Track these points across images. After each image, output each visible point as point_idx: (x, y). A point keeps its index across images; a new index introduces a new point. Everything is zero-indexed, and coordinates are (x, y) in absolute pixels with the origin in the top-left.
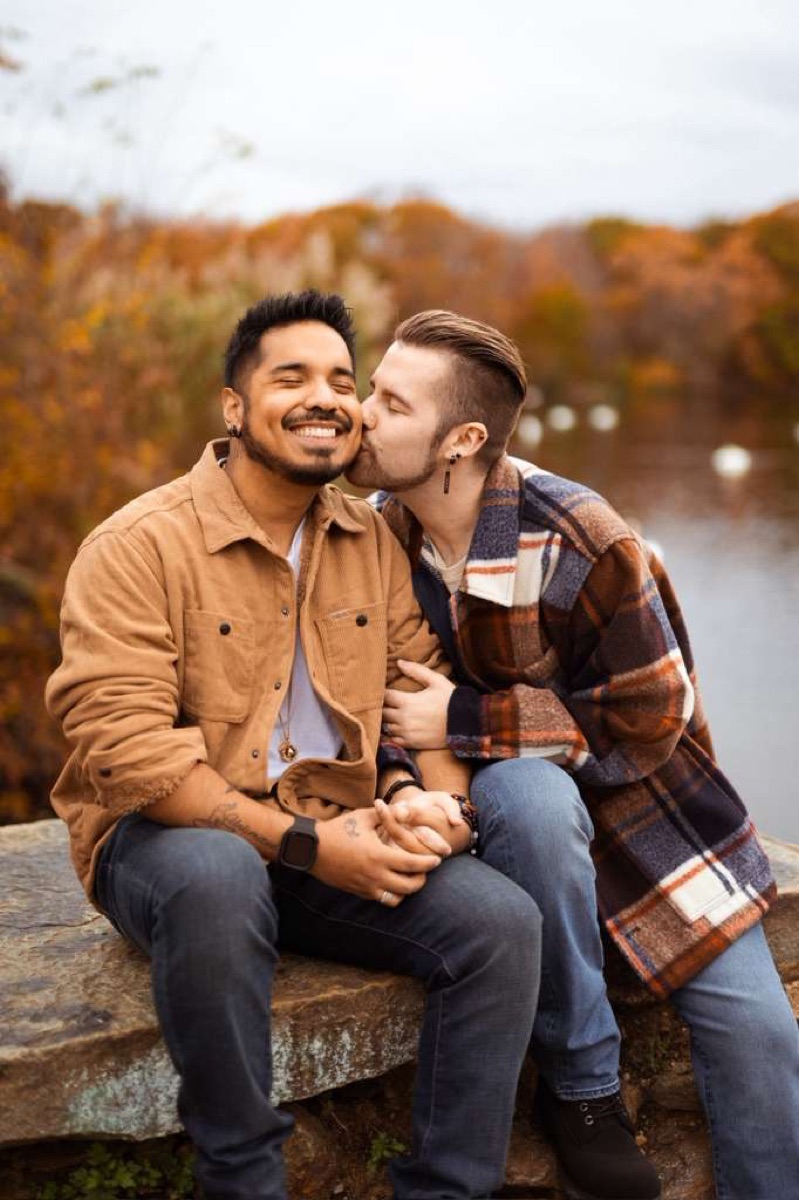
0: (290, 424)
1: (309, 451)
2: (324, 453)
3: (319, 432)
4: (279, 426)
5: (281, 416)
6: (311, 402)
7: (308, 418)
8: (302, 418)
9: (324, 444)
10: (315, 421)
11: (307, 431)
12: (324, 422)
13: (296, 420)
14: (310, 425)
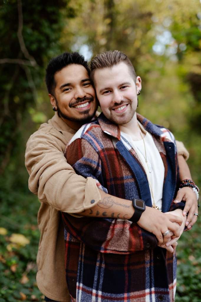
0: (72, 105)
1: (81, 113)
2: (86, 112)
3: (82, 106)
4: (69, 107)
5: (68, 104)
6: (76, 96)
7: (77, 102)
8: (75, 103)
9: (85, 109)
10: (79, 103)
11: (78, 107)
12: (83, 102)
13: (73, 104)
14: (79, 105)
